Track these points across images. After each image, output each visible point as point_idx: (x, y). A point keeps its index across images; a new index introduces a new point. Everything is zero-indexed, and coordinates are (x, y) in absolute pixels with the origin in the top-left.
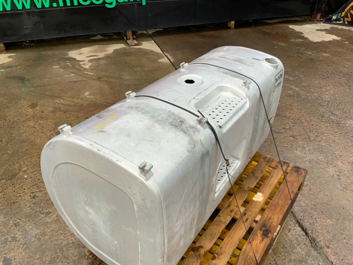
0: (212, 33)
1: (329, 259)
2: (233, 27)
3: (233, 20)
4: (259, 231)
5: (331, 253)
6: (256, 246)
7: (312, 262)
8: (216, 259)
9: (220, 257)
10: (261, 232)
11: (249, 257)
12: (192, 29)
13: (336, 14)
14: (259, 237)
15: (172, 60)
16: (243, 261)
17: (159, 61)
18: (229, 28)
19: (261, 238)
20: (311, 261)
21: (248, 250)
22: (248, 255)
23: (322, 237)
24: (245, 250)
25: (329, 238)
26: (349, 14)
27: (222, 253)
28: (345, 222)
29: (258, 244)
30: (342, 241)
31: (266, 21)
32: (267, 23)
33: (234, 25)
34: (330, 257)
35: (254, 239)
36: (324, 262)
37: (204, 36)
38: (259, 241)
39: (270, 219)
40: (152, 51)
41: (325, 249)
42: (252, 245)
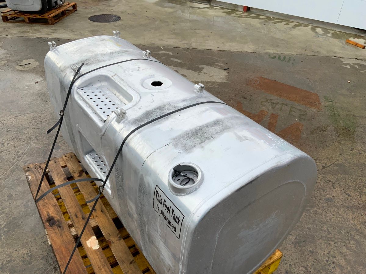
4: (58, 218)
10: (55, 219)
14: (53, 215)
22: (47, 199)
24: (52, 199)
29: (49, 210)
35: (54, 210)
38: (50, 213)
39: (61, 235)
42: (52, 206)
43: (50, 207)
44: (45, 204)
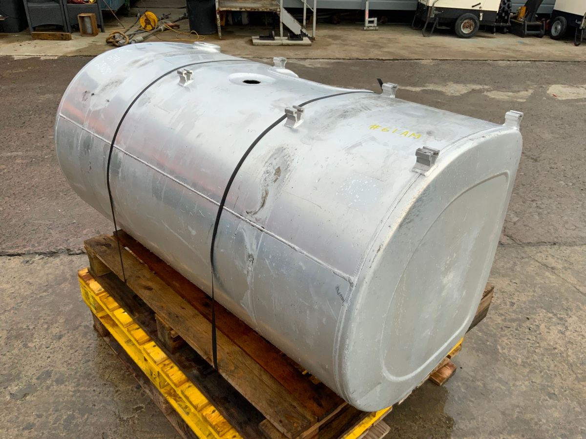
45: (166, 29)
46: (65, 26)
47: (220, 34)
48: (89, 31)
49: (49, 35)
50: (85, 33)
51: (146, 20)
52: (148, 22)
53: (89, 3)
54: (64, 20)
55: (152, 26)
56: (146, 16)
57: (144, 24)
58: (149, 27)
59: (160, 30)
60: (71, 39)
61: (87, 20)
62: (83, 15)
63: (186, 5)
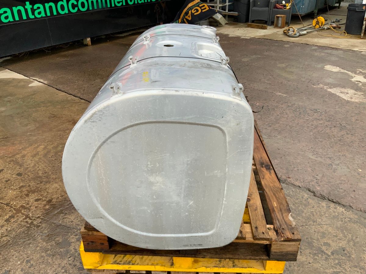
0: (71, 52)
1: (296, 185)
2: (90, 44)
3: (88, 37)
4: (262, 169)
5: (294, 180)
6: (270, 178)
7: (288, 191)
8: (251, 200)
9: (252, 197)
10: (265, 169)
11: (272, 188)
12: (47, 51)
13: (175, 21)
14: (266, 172)
15: (46, 82)
16: (270, 192)
17: (30, 85)
18: (87, 45)
19: (268, 172)
20: (286, 191)
21: (267, 183)
22: (270, 186)
23: (281, 173)
24: (265, 184)
25: (285, 171)
26: (185, 19)
27: (251, 193)
28: (286, 157)
29: (270, 176)
30: (294, 170)
31: (119, 35)
32: (119, 36)
33: (90, 42)
34: (295, 184)
35: (264, 175)
36: (294, 188)
37: (65, 56)
38: (269, 174)
39: (261, 158)
40: (14, 79)
41: (289, 180)
42: (267, 179)
43: (268, 179)
44: (273, 182)
45: (328, 29)
46: (268, 21)
47: (362, 35)
48: (280, 25)
49: (256, 25)
50: (277, 26)
51: (317, 21)
52: (318, 23)
53: (286, 9)
54: (269, 17)
55: (319, 26)
56: (317, 19)
57: (315, 24)
58: (317, 26)
59: (324, 29)
60: (266, 29)
61: (280, 19)
62: (278, 16)
63: (347, 15)
